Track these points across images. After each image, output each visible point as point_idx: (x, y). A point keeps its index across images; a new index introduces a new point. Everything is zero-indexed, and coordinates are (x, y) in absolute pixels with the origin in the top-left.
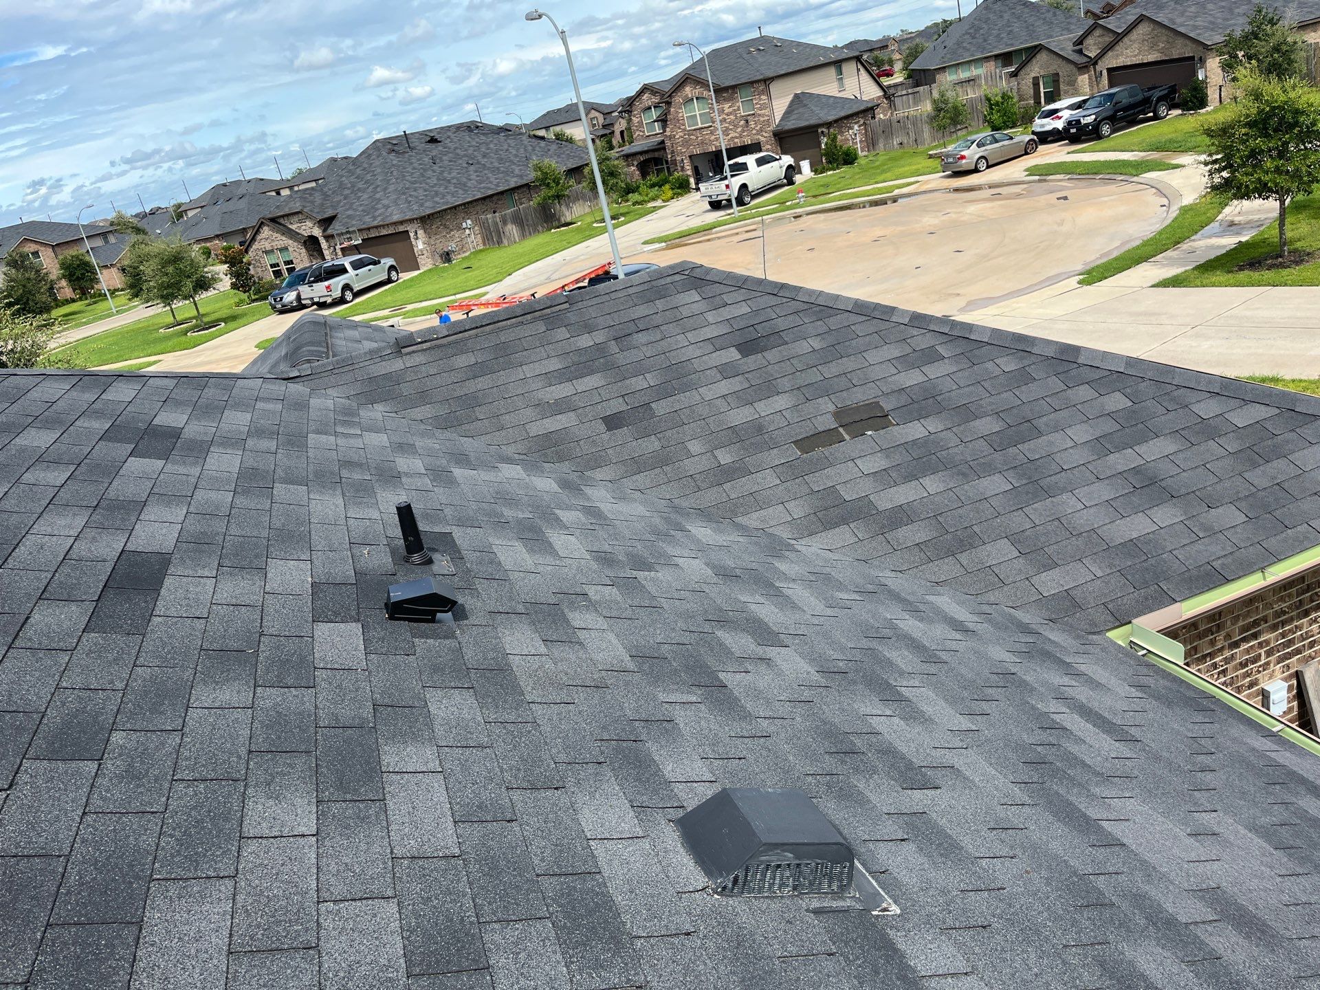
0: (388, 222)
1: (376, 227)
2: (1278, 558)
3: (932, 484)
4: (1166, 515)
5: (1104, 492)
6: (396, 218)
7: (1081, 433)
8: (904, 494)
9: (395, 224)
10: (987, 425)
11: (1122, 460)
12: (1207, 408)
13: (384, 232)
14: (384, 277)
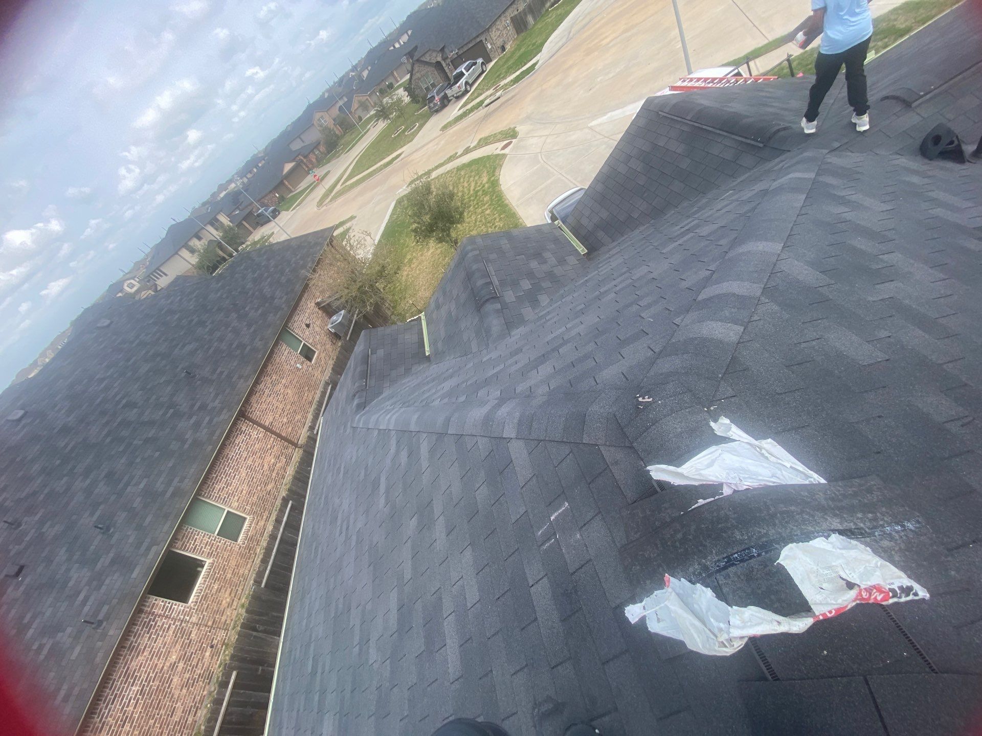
0: (471, 38)
1: (466, 44)
6: (474, 35)
9: (475, 38)
13: (470, 45)
14: (480, 70)
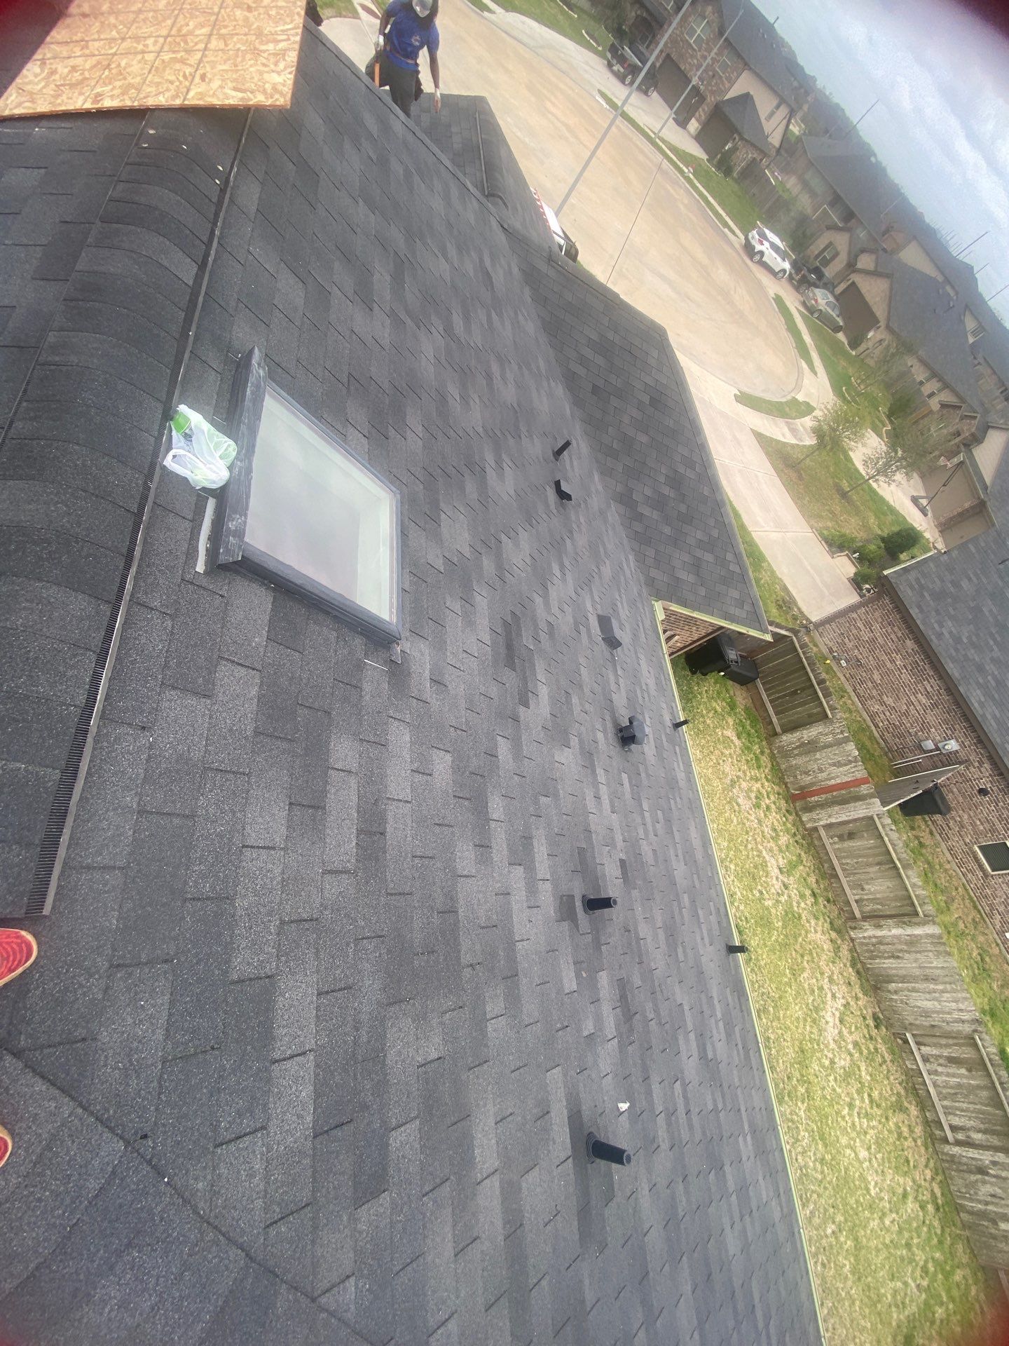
2: (699, 610)
3: (656, 515)
4: (691, 578)
5: (687, 558)
7: (699, 535)
8: (646, 511)
10: (683, 508)
11: (699, 553)
12: (729, 557)
